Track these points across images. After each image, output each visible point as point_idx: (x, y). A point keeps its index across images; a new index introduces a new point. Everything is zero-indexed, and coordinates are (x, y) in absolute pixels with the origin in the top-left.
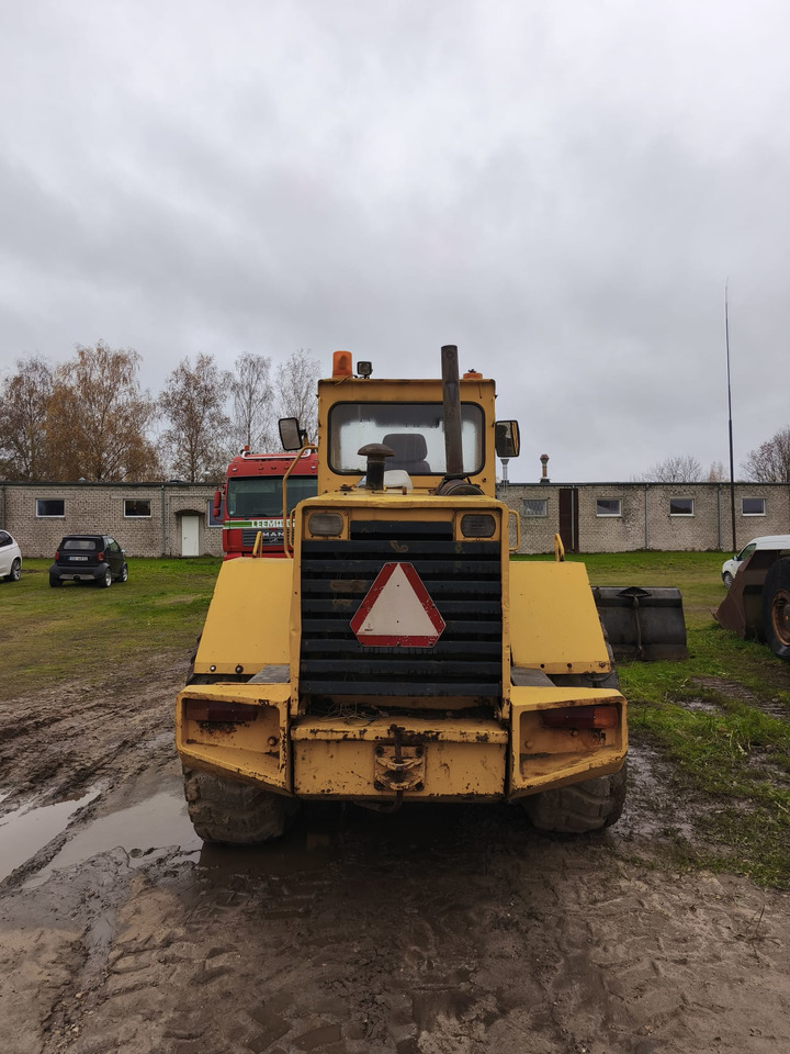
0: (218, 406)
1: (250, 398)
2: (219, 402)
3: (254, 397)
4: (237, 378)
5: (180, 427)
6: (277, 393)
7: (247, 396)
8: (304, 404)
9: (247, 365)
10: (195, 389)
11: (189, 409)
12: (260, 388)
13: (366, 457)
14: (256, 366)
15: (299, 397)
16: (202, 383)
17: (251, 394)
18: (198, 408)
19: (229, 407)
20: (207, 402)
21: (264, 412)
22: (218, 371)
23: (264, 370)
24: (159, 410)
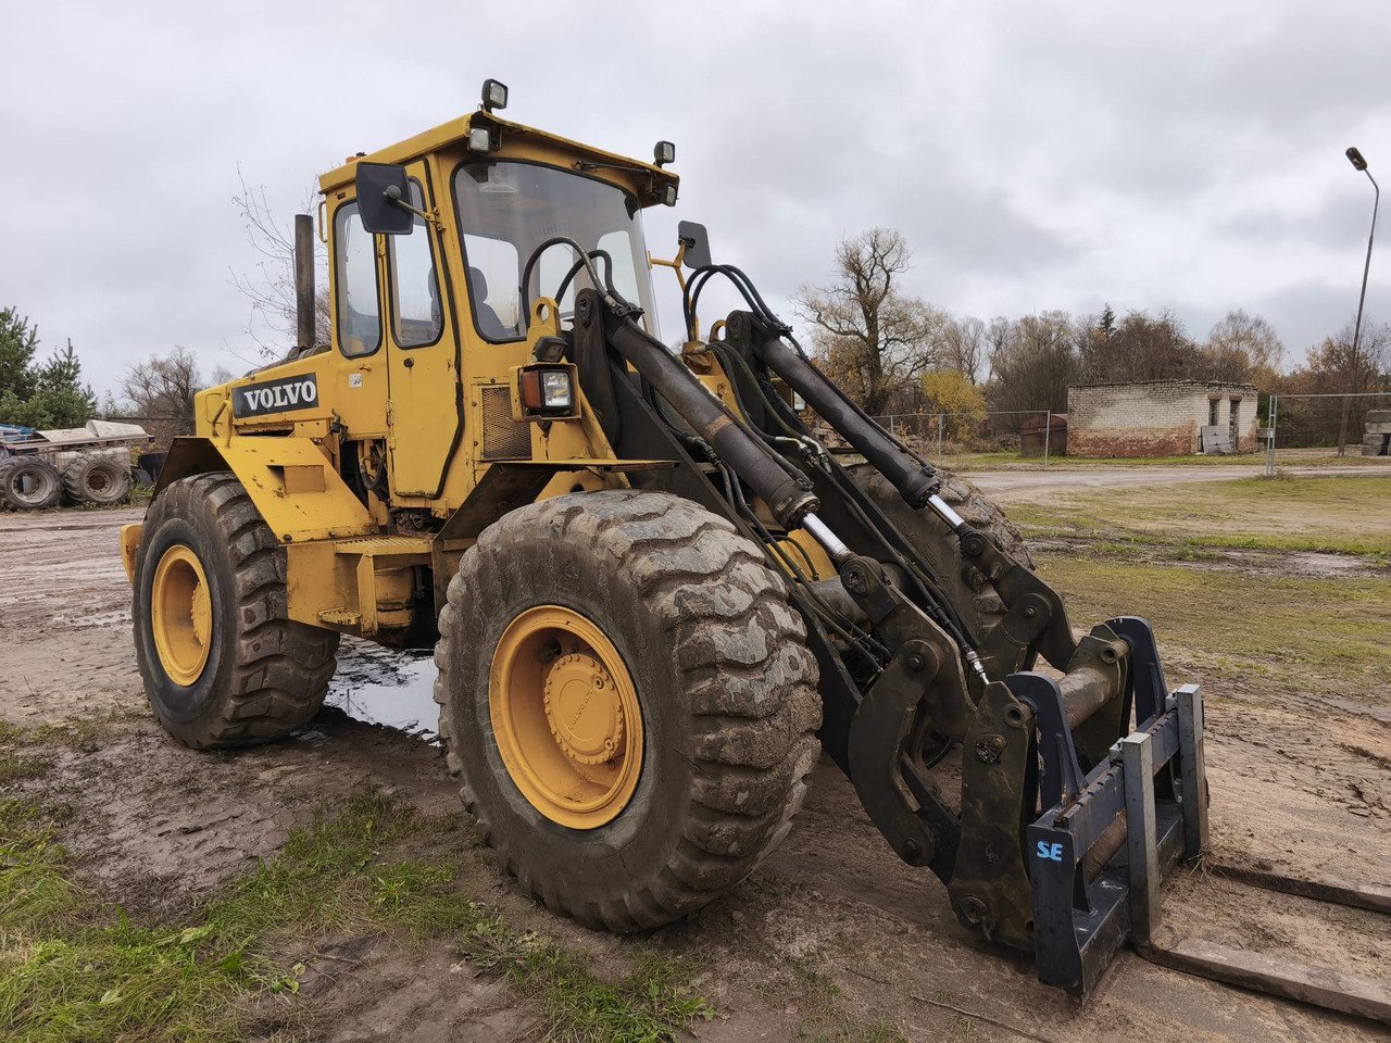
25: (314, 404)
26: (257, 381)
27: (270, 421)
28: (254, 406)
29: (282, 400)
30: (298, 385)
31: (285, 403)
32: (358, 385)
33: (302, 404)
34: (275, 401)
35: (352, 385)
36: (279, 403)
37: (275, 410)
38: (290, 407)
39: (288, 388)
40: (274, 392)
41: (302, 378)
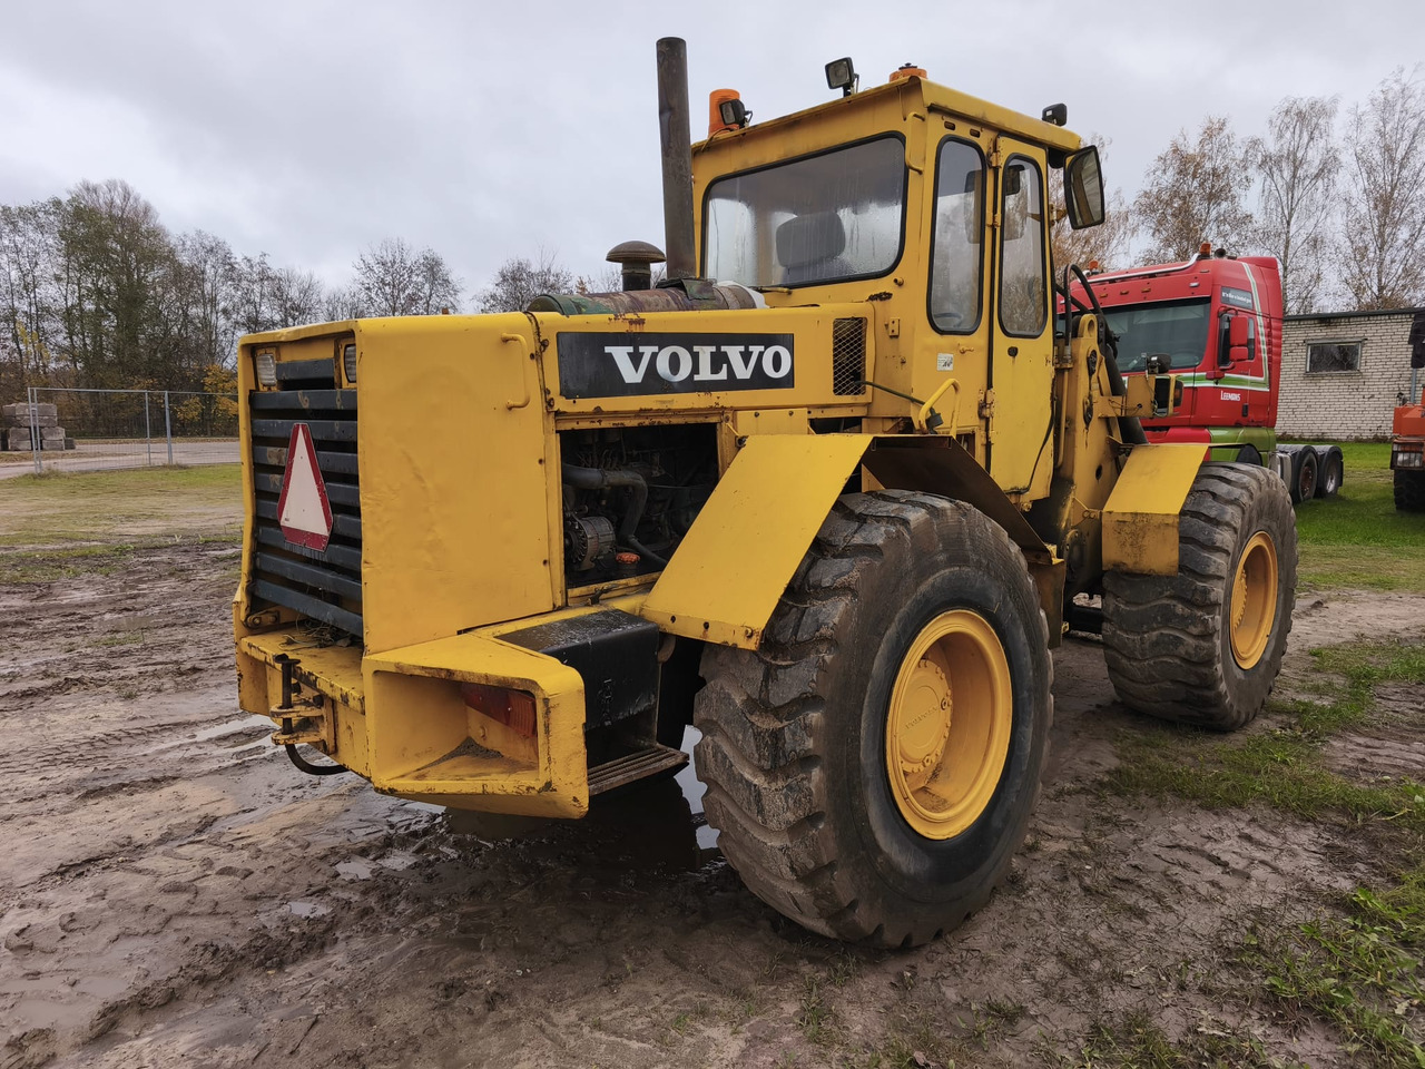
0: (1234, 197)
1: (1294, 176)
2: (1236, 190)
3: (1300, 173)
4: (1272, 146)
5: (1167, 243)
6: (1347, 158)
7: (1287, 174)
8: (1402, 166)
9: (1292, 119)
10: (1194, 177)
11: (1184, 213)
12: (1314, 157)
13: (619, 266)
14: (1306, 118)
15: (1392, 160)
16: (1208, 166)
17: (1296, 169)
18: (1198, 207)
19: (1252, 199)
20: (1213, 197)
21: (1319, 196)
22: (1237, 140)
23: (1321, 122)
24: (1133, 220)
25: (788, 381)
26: (647, 329)
27: (675, 406)
28: (631, 375)
29: (715, 369)
30: (756, 350)
31: (723, 375)
32: (947, 368)
33: (759, 380)
34: (695, 370)
35: (940, 367)
36: (705, 374)
37: (691, 385)
38: (733, 383)
39: (734, 353)
40: (695, 357)
41: (767, 340)
